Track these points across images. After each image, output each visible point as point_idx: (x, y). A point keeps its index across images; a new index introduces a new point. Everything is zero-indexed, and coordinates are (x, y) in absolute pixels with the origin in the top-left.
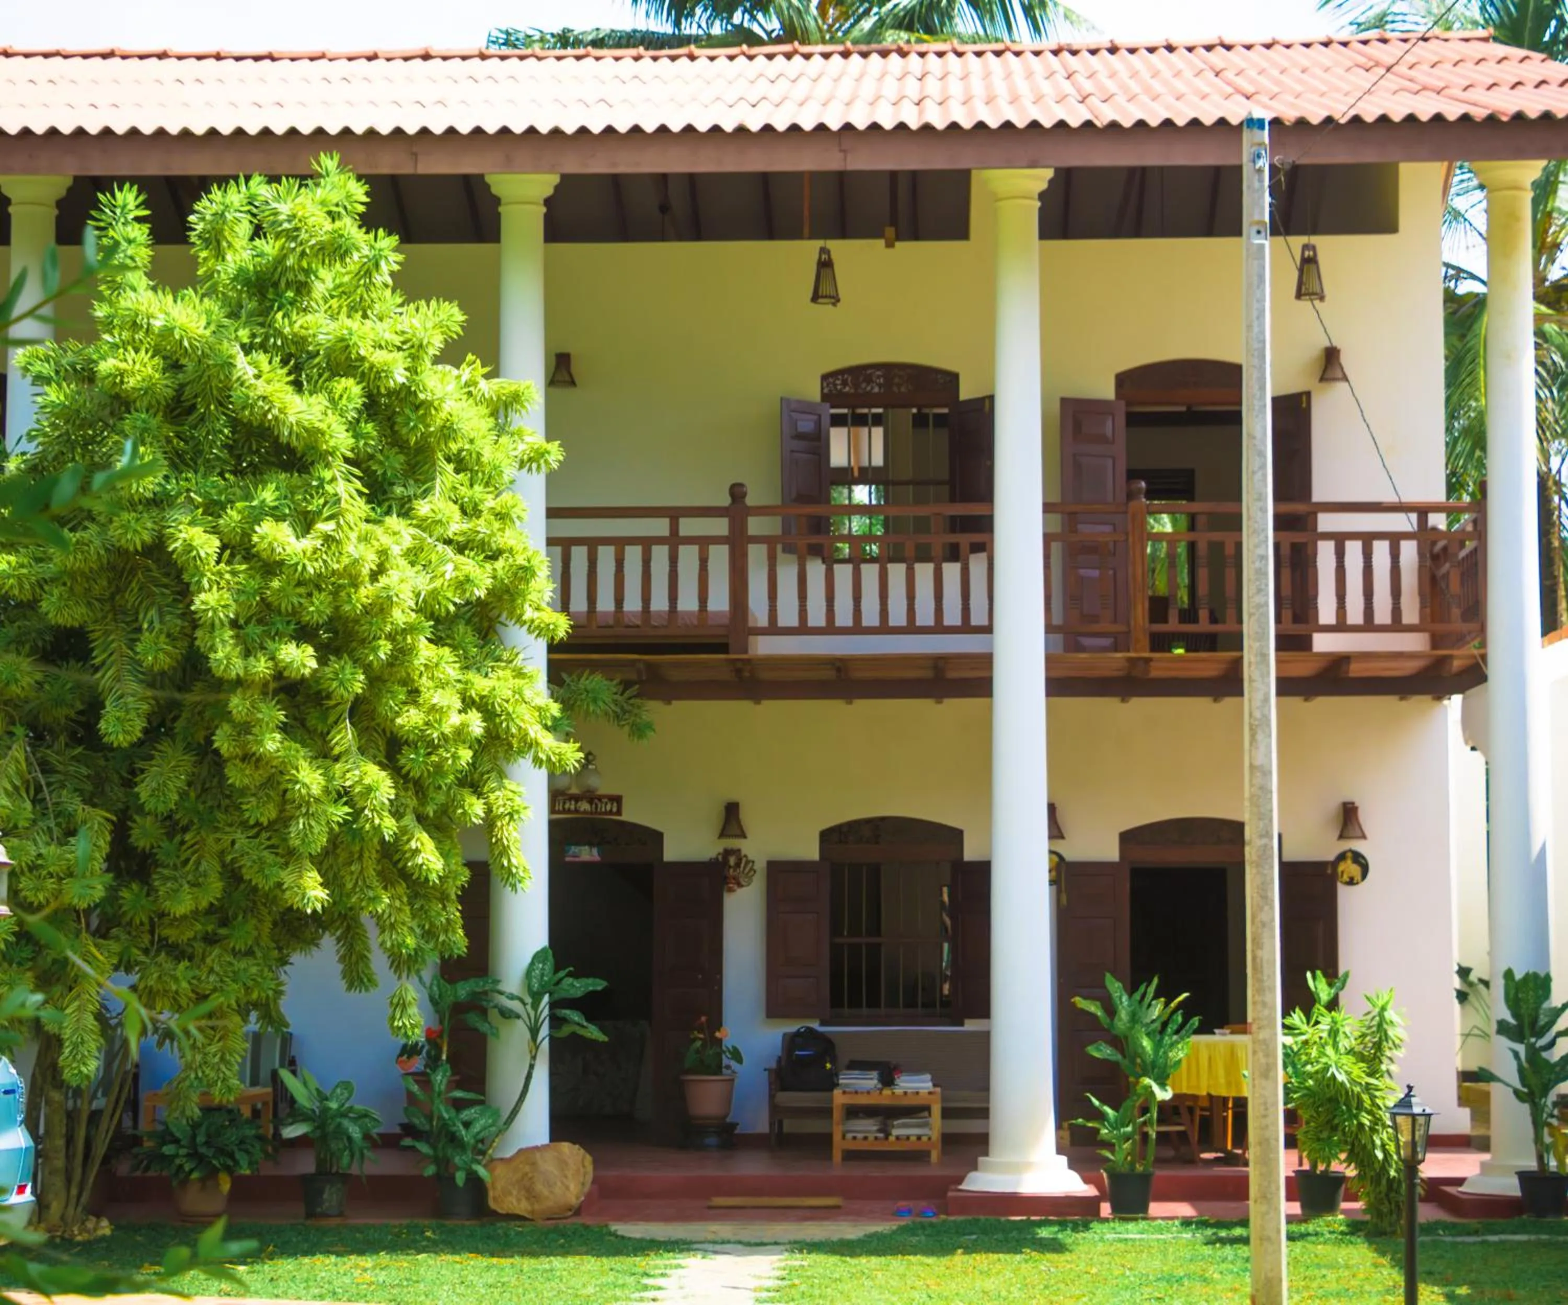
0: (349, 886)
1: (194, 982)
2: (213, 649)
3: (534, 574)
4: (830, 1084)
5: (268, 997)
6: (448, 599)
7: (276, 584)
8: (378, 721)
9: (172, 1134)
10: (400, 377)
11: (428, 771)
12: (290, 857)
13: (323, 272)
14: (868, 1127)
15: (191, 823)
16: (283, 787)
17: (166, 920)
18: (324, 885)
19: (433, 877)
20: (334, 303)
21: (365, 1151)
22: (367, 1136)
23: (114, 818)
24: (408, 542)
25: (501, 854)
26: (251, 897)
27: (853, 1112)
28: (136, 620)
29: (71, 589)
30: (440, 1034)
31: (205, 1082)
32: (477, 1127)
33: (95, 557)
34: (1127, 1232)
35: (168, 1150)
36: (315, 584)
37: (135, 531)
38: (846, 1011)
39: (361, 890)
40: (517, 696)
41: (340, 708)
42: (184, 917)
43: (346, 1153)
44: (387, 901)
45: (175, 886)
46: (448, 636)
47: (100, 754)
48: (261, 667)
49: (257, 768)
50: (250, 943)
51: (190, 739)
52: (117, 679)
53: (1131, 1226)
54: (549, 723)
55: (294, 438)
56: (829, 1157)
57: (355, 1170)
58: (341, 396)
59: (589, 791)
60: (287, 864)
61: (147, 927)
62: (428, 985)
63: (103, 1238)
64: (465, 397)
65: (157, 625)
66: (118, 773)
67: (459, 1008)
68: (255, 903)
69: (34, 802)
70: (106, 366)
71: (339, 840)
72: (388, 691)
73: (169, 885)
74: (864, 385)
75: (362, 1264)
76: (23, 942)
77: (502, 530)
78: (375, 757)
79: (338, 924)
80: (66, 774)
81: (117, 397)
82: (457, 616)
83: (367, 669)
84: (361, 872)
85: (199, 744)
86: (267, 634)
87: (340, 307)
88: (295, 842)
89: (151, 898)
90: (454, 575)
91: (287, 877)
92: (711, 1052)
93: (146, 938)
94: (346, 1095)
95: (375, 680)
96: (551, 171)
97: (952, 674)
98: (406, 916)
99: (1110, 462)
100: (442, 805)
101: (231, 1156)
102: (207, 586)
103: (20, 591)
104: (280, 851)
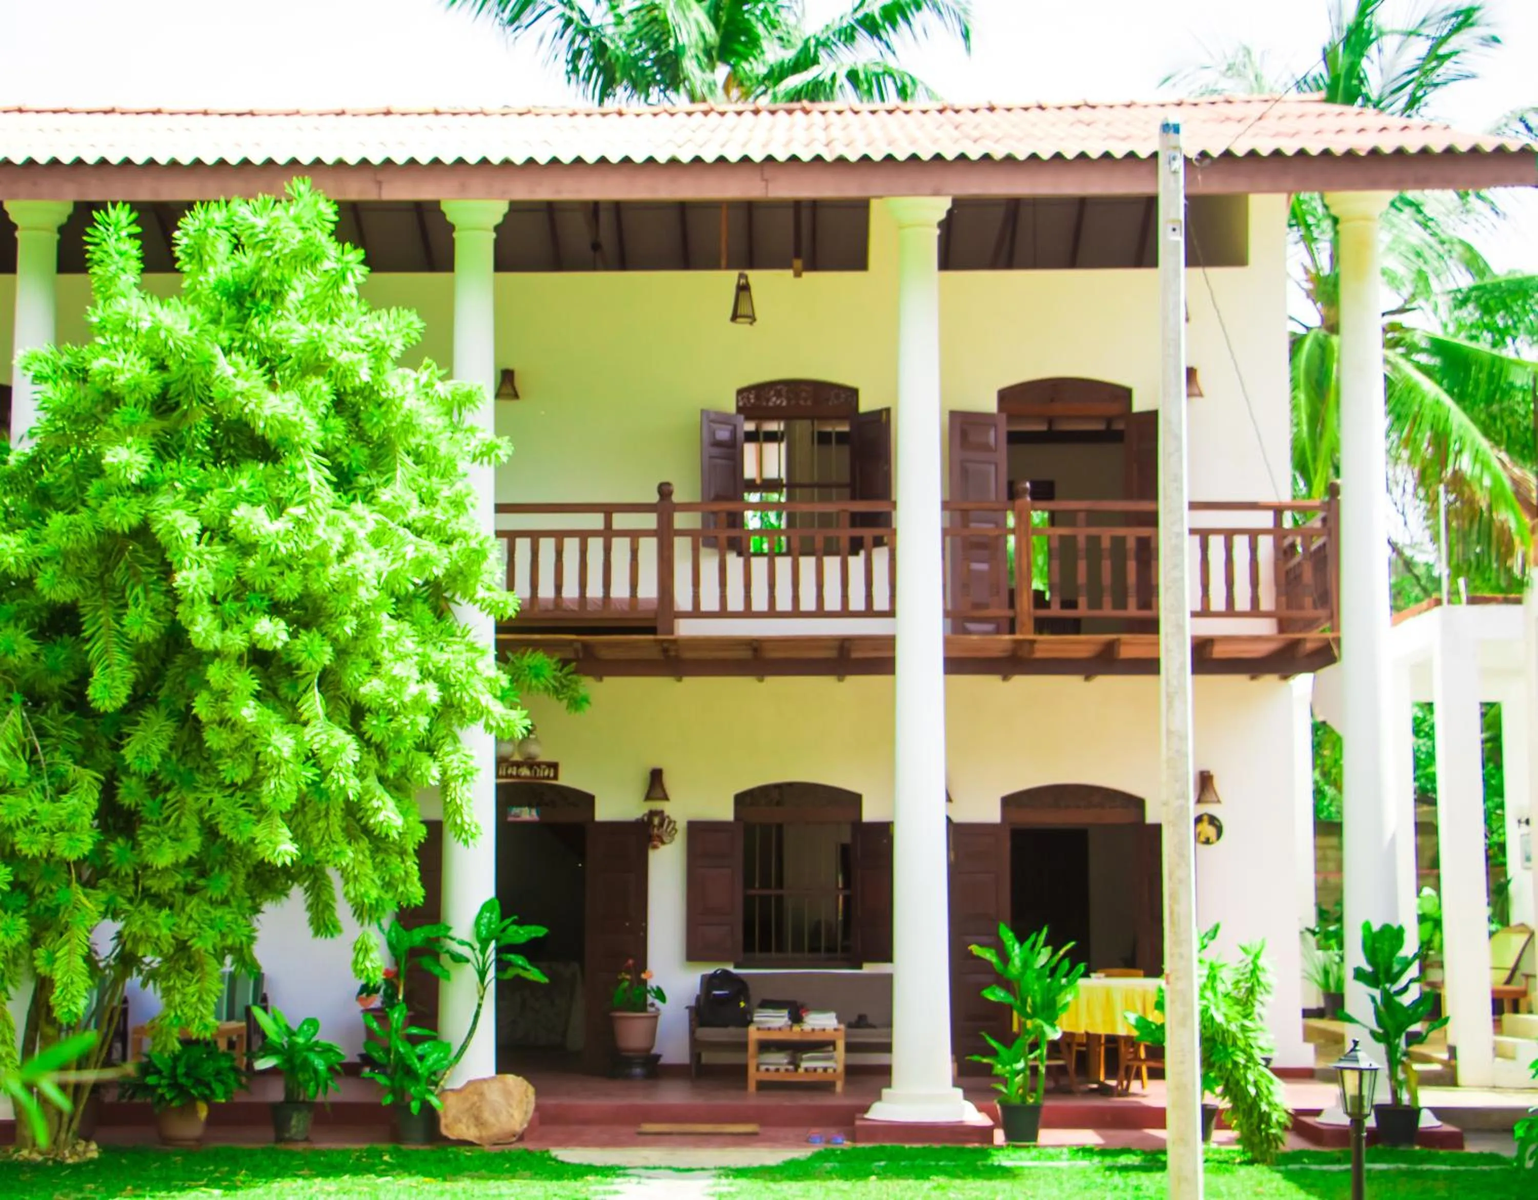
0: (316, 840)
1: (175, 928)
2: (192, 622)
3: (485, 557)
4: (745, 1021)
5: (241, 943)
6: (408, 580)
7: (251, 564)
8: (343, 690)
9: (155, 1067)
10: (364, 376)
11: (389, 736)
12: (262, 812)
13: (295, 283)
14: (780, 1059)
15: (173, 783)
16: (256, 749)
17: (149, 872)
18: (295, 839)
19: (394, 834)
20: (305, 312)
21: (329, 1082)
22: (331, 1069)
23: (102, 777)
24: (371, 526)
25: (455, 812)
26: (228, 851)
27: (766, 1046)
28: (123, 597)
29: (64, 567)
30: (397, 975)
31: (183, 1021)
32: (430, 1061)
33: (86, 538)
34: (1021, 1159)
35: (151, 1080)
36: (285, 565)
37: (123, 515)
38: (758, 955)
39: (328, 845)
40: (470, 668)
41: (309, 677)
42: (166, 869)
43: (312, 1084)
44: (351, 855)
45: (158, 841)
46: (407, 614)
47: (90, 720)
48: (237, 641)
49: (233, 732)
50: (225, 893)
51: (172, 707)
52: (105, 651)
53: (1023, 1153)
54: (499, 694)
55: (268, 430)
56: (745, 1087)
57: (320, 1098)
58: (311, 394)
59: (530, 758)
60: (259, 821)
61: (132, 878)
62: (386, 931)
63: (91, 1161)
64: (423, 397)
65: (142, 601)
66: (107, 738)
67: (414, 952)
68: (230, 856)
69: (29, 763)
70: (97, 365)
71: (308, 799)
72: (353, 663)
73: (152, 839)
74: (774, 399)
75: (326, 1188)
76: (18, 891)
77: (457, 517)
78: (340, 723)
79: (306, 875)
80: (59, 737)
81: (108, 394)
82: (415, 596)
83: (335, 641)
84: (328, 828)
85: (180, 711)
86: (243, 609)
87: (310, 316)
88: (266, 800)
89: (135, 852)
90: (414, 555)
91: (259, 832)
92: (637, 992)
93: (131, 889)
94: (312, 1031)
95: (341, 653)
96: (501, 197)
97: (855, 655)
98: (368, 869)
99: (993, 468)
100: (401, 767)
101: (208, 1086)
102: (188, 565)
103: (18, 569)
104: (253, 809)
